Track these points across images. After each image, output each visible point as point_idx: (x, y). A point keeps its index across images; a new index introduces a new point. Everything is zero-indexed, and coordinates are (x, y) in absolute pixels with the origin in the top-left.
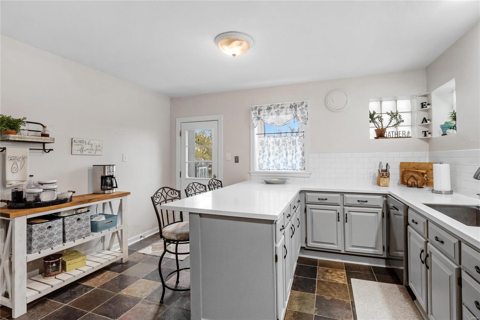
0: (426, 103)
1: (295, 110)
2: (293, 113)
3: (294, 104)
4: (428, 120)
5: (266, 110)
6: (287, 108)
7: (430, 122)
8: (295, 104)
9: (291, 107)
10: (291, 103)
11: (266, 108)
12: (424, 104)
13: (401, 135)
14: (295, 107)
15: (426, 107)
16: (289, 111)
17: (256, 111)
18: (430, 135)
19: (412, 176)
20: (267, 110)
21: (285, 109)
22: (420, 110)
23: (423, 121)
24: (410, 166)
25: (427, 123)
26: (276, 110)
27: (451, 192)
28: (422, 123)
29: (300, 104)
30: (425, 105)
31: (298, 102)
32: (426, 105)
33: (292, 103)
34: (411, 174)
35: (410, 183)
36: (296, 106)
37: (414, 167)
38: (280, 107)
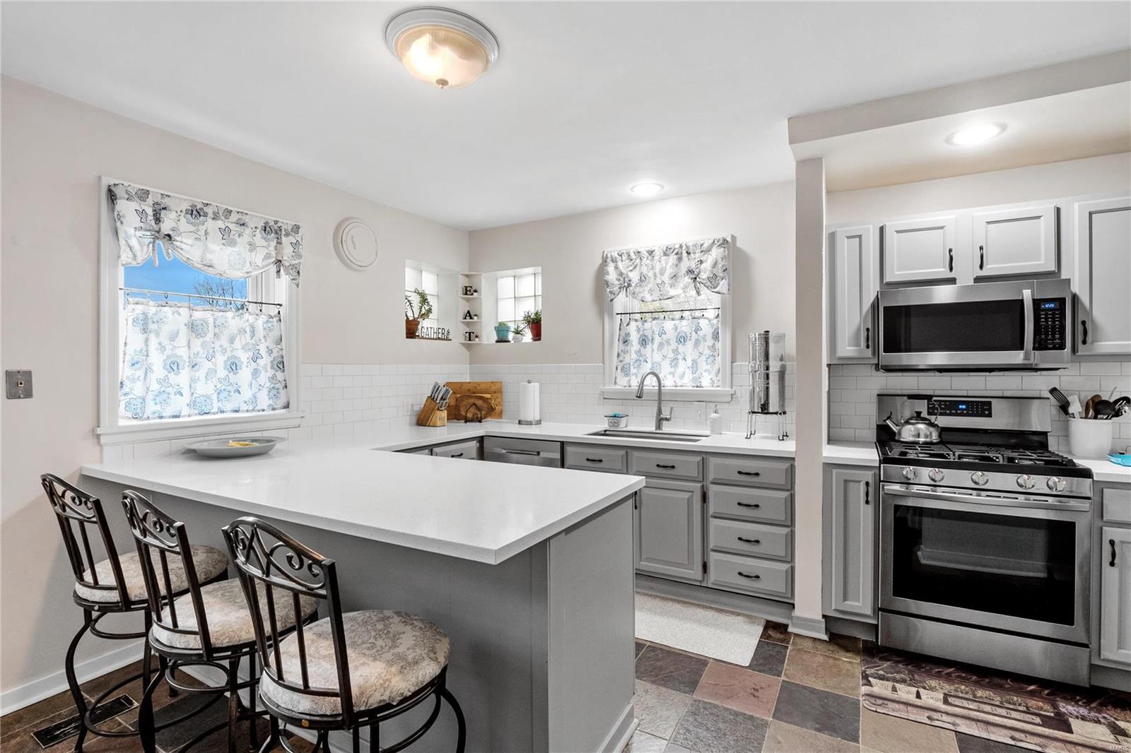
0: (471, 287)
1: (275, 241)
2: (272, 248)
3: (276, 222)
4: (476, 315)
5: (183, 214)
6: (256, 228)
7: (478, 319)
8: (279, 225)
9: (265, 230)
10: (267, 217)
11: (185, 206)
12: (468, 288)
13: (440, 336)
14: (276, 233)
15: (472, 294)
16: (259, 238)
17: (144, 207)
18: (477, 339)
19: (474, 404)
20: (187, 213)
21: (248, 231)
22: (461, 297)
23: (466, 316)
24: (463, 388)
25: (472, 320)
26: (220, 224)
27: (539, 422)
28: (465, 318)
29: (290, 230)
30: (470, 291)
31: (287, 223)
32: (472, 292)
33: (271, 219)
34: (472, 401)
35: (470, 415)
36: (281, 230)
37: (469, 390)
38: (234, 217)
